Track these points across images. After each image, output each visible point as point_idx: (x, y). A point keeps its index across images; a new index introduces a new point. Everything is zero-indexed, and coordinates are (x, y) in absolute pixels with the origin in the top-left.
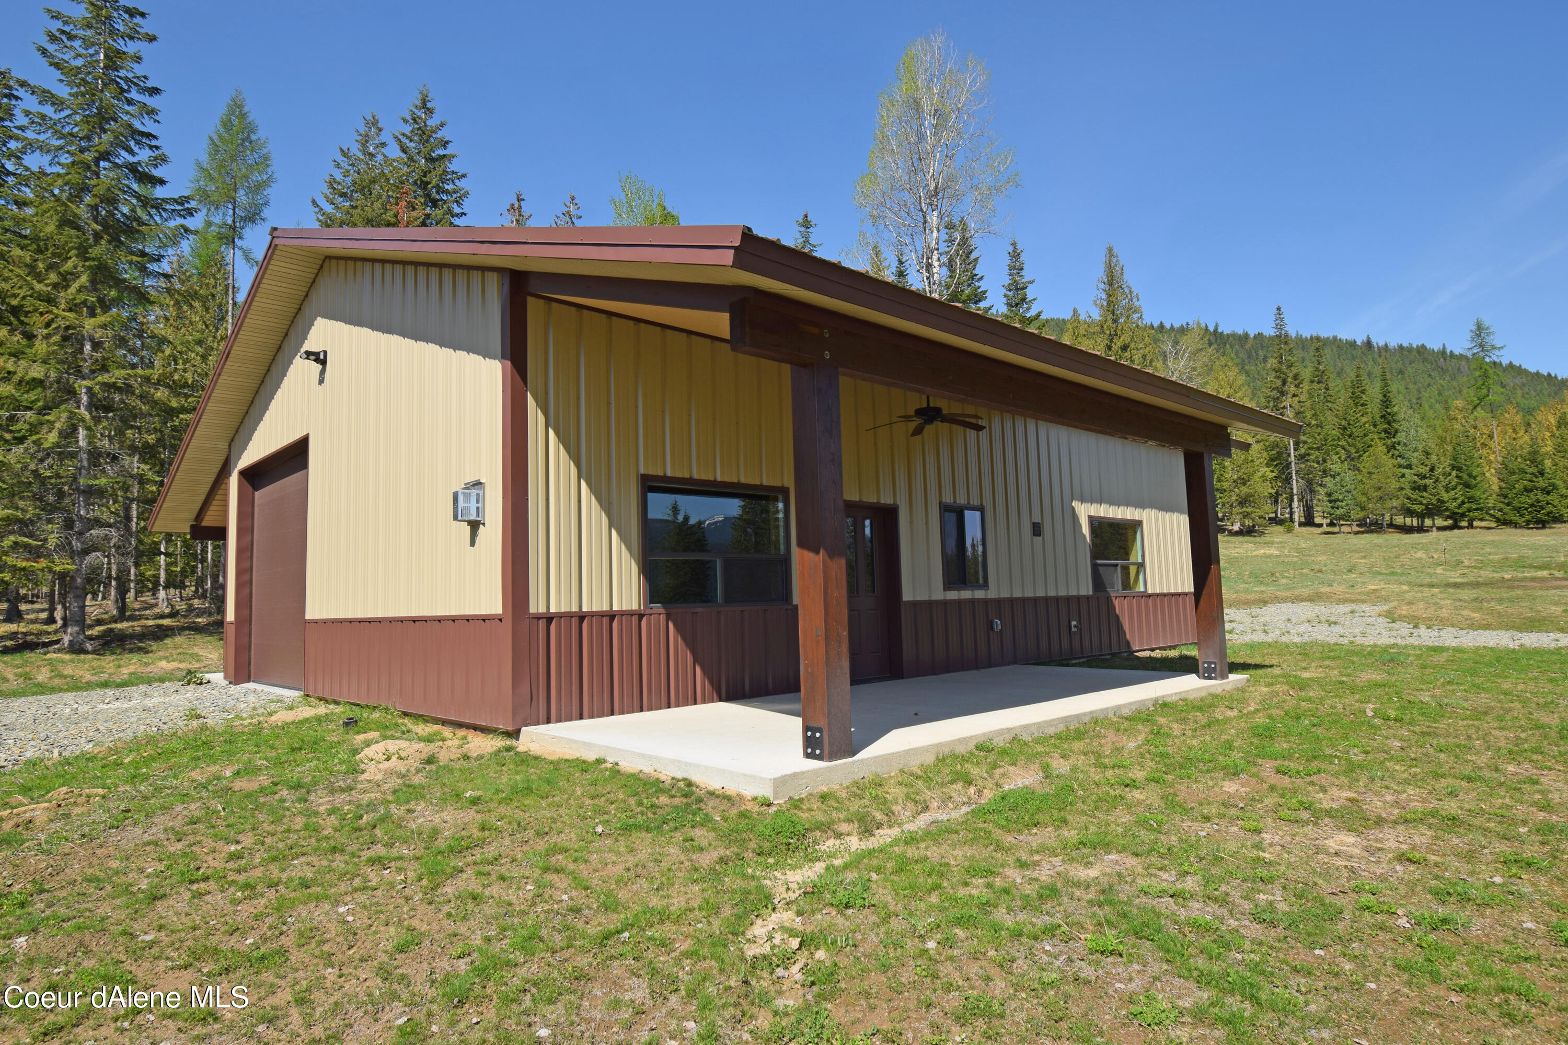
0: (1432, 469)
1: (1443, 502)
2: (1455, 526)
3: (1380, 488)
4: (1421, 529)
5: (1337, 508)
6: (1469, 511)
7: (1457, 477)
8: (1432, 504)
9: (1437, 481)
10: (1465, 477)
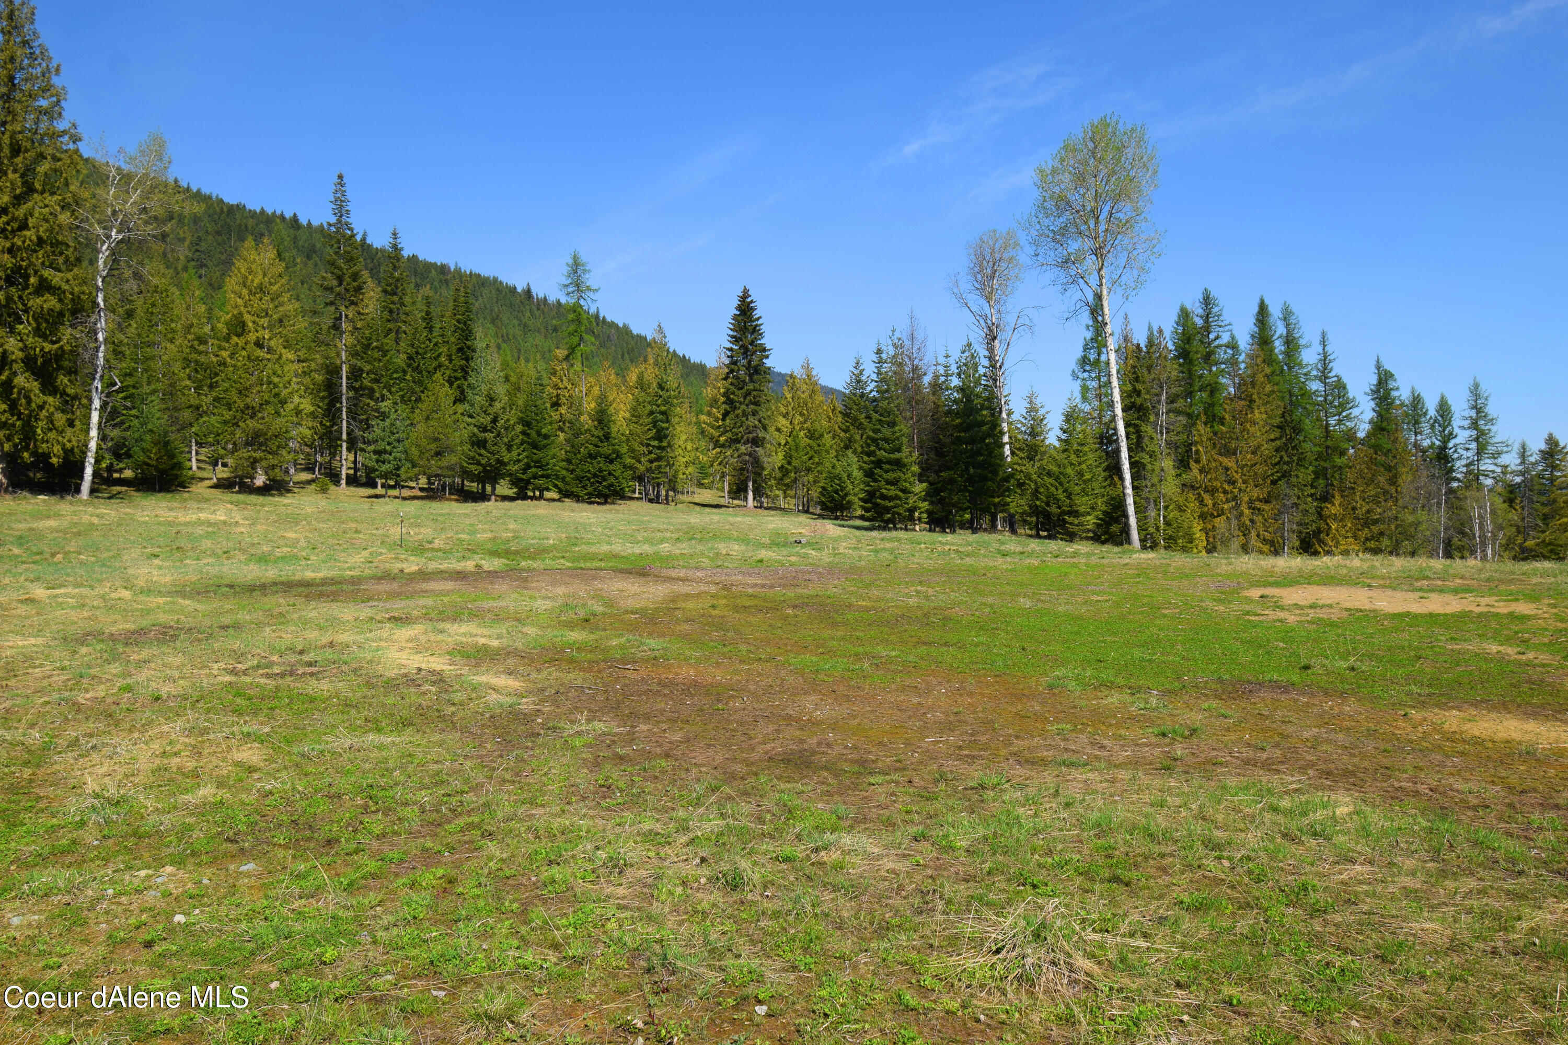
0: (495, 420)
1: (501, 463)
2: (522, 496)
3: (436, 440)
4: (481, 497)
5: (384, 462)
6: (535, 477)
7: (523, 433)
8: (490, 465)
9: (498, 435)
10: (533, 434)
